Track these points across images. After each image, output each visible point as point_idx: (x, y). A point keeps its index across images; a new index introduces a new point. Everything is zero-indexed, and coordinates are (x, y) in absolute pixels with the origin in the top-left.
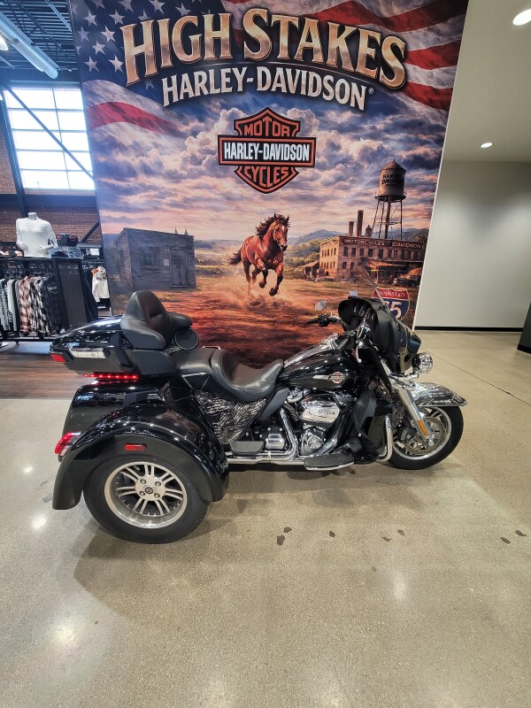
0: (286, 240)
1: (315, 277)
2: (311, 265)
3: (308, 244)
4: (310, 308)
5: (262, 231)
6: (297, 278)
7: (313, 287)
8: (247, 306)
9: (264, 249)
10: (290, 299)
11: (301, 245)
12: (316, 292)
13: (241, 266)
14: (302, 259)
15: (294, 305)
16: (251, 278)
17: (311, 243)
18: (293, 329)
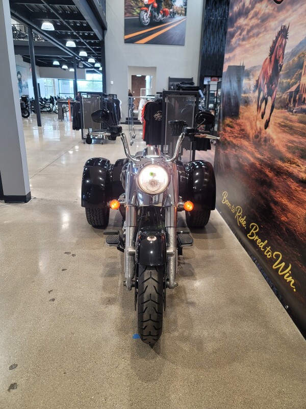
0: (283, 58)
1: (294, 106)
2: (293, 89)
3: (296, 59)
4: (283, 150)
5: (272, 50)
6: (282, 107)
7: (291, 121)
8: (253, 138)
9: (270, 72)
10: (274, 136)
11: (291, 61)
12: (291, 128)
13: (257, 94)
14: (289, 80)
15: (275, 144)
16: (259, 108)
17: (299, 57)
18: (270, 174)
